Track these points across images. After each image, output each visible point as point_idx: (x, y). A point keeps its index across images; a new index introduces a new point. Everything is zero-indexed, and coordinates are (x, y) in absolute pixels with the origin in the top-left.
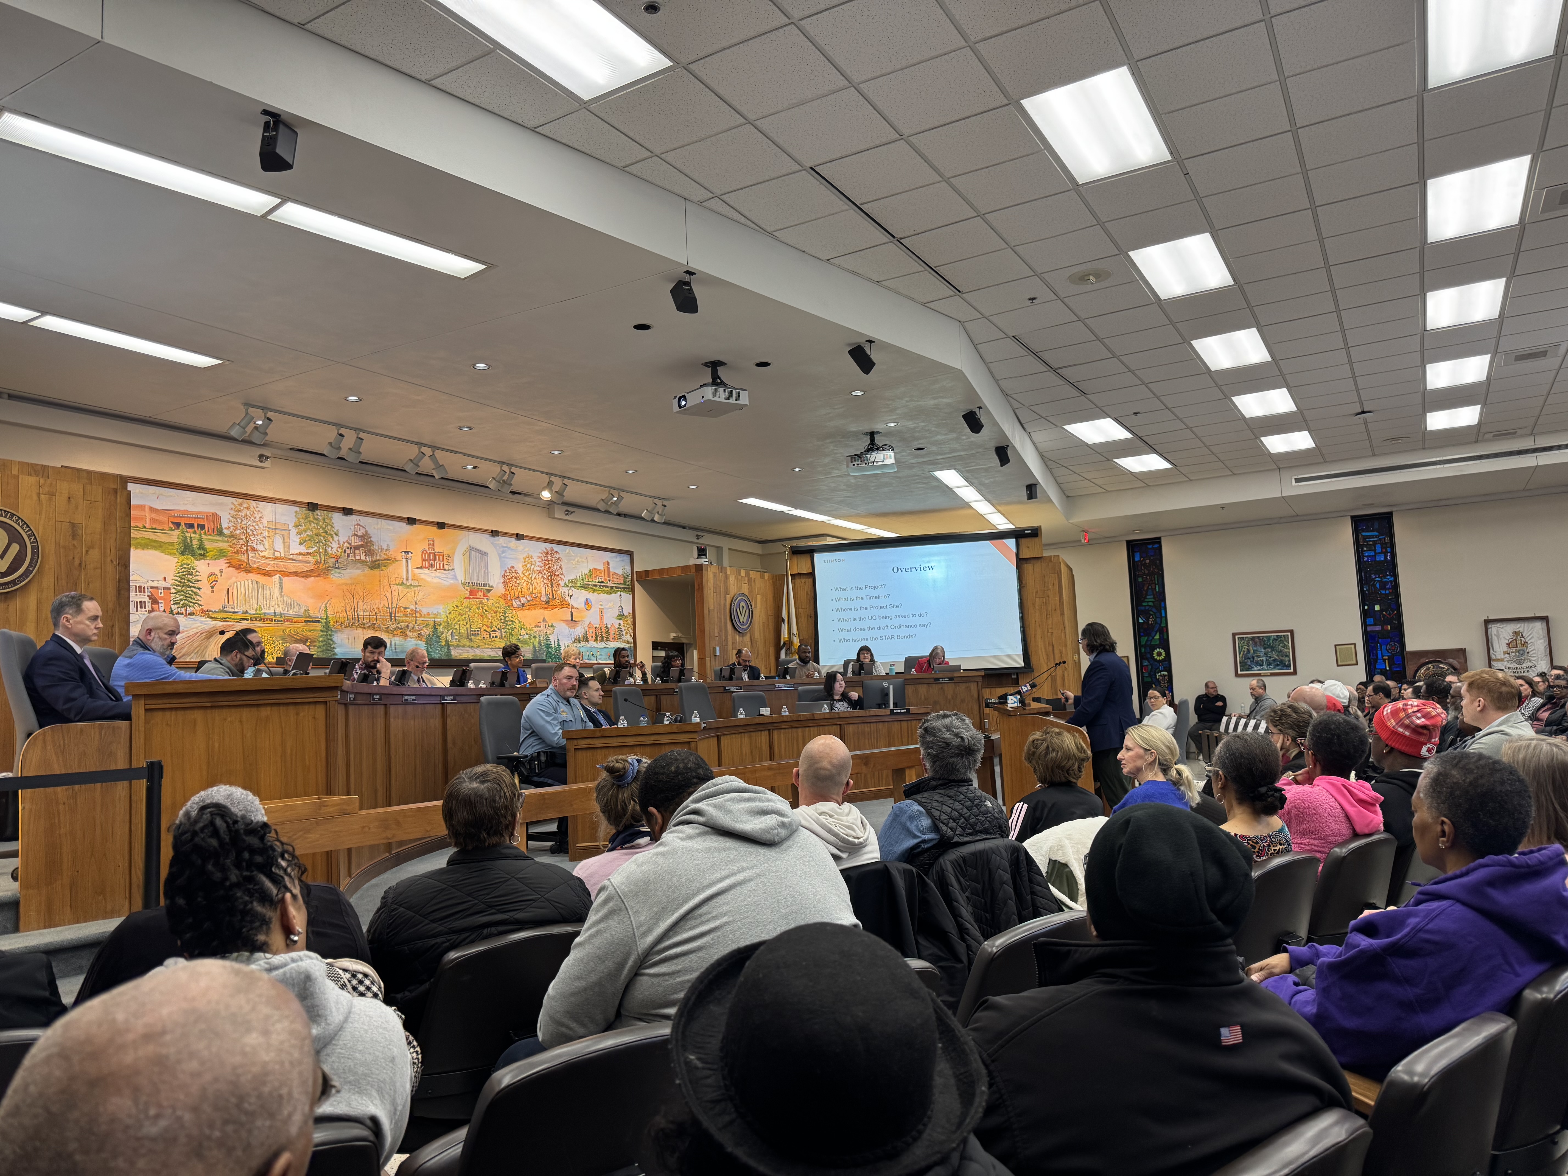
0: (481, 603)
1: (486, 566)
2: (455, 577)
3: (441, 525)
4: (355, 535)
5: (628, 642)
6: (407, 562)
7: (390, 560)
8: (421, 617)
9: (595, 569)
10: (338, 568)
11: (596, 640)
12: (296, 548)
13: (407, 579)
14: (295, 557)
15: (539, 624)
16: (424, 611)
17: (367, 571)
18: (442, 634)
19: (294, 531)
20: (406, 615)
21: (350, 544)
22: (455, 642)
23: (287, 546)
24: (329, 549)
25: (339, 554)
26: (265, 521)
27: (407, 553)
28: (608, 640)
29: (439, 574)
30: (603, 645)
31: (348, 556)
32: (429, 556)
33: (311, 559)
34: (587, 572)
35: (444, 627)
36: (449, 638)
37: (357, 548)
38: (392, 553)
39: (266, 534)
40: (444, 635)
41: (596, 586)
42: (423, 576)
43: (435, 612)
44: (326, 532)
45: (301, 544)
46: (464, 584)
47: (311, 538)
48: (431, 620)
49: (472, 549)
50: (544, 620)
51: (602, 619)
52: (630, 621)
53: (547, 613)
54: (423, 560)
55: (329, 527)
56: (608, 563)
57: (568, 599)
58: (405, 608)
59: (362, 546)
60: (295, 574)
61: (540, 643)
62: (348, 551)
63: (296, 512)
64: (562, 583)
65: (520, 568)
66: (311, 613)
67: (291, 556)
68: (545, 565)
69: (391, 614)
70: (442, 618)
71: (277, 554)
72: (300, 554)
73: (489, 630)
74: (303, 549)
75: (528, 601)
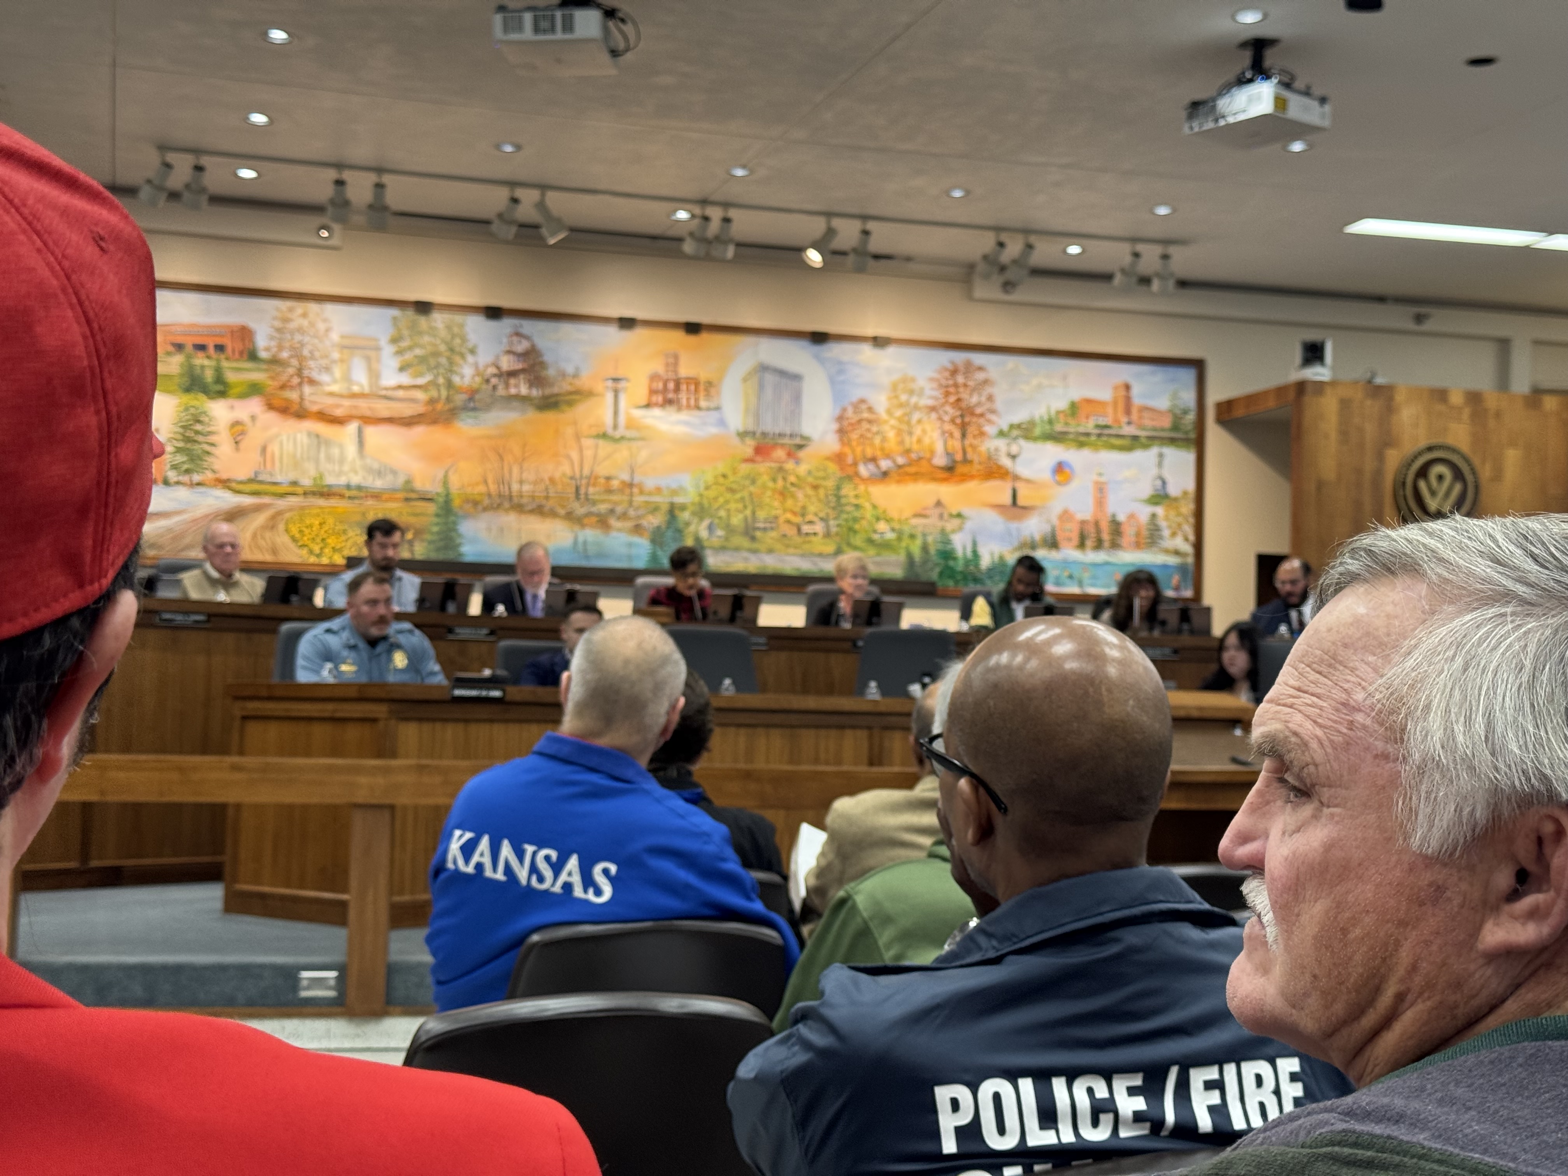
0: (781, 469)
1: (797, 398)
2: (722, 423)
3: (693, 328)
4: (509, 352)
5: (1177, 553)
6: (616, 397)
7: (580, 395)
8: (642, 492)
9: (1089, 401)
10: (474, 409)
11: (1082, 545)
12: (391, 378)
13: (615, 427)
14: (390, 393)
15: (928, 512)
16: (650, 483)
17: (532, 414)
18: (688, 524)
19: (388, 350)
20: (609, 491)
21: (498, 368)
22: (715, 542)
23: (374, 375)
24: (456, 380)
25: (475, 386)
26: (335, 337)
27: (616, 380)
28: (1115, 545)
29: (684, 416)
30: (1100, 557)
31: (495, 388)
32: (665, 385)
33: (420, 395)
34: (1062, 404)
35: (694, 514)
36: (704, 534)
37: (512, 374)
38: (584, 382)
39: (336, 355)
40: (692, 528)
41: (1088, 435)
42: (649, 421)
43: (674, 486)
44: (452, 350)
45: (402, 369)
46: (743, 435)
47: (422, 360)
48: (662, 500)
49: (763, 368)
50: (939, 504)
51: (1100, 502)
52: (1188, 508)
53: (947, 491)
54: (652, 392)
55: (458, 341)
56: (1127, 387)
57: (1006, 462)
58: (608, 479)
59: (523, 371)
60: (390, 420)
61: (925, 548)
62: (494, 381)
63: (395, 319)
64: (990, 430)
65: (881, 402)
66: (418, 485)
67: (384, 393)
68: (947, 394)
69: (577, 489)
70: (689, 497)
71: (356, 389)
72: (400, 387)
73: (797, 520)
74: (405, 379)
75: (900, 467)
